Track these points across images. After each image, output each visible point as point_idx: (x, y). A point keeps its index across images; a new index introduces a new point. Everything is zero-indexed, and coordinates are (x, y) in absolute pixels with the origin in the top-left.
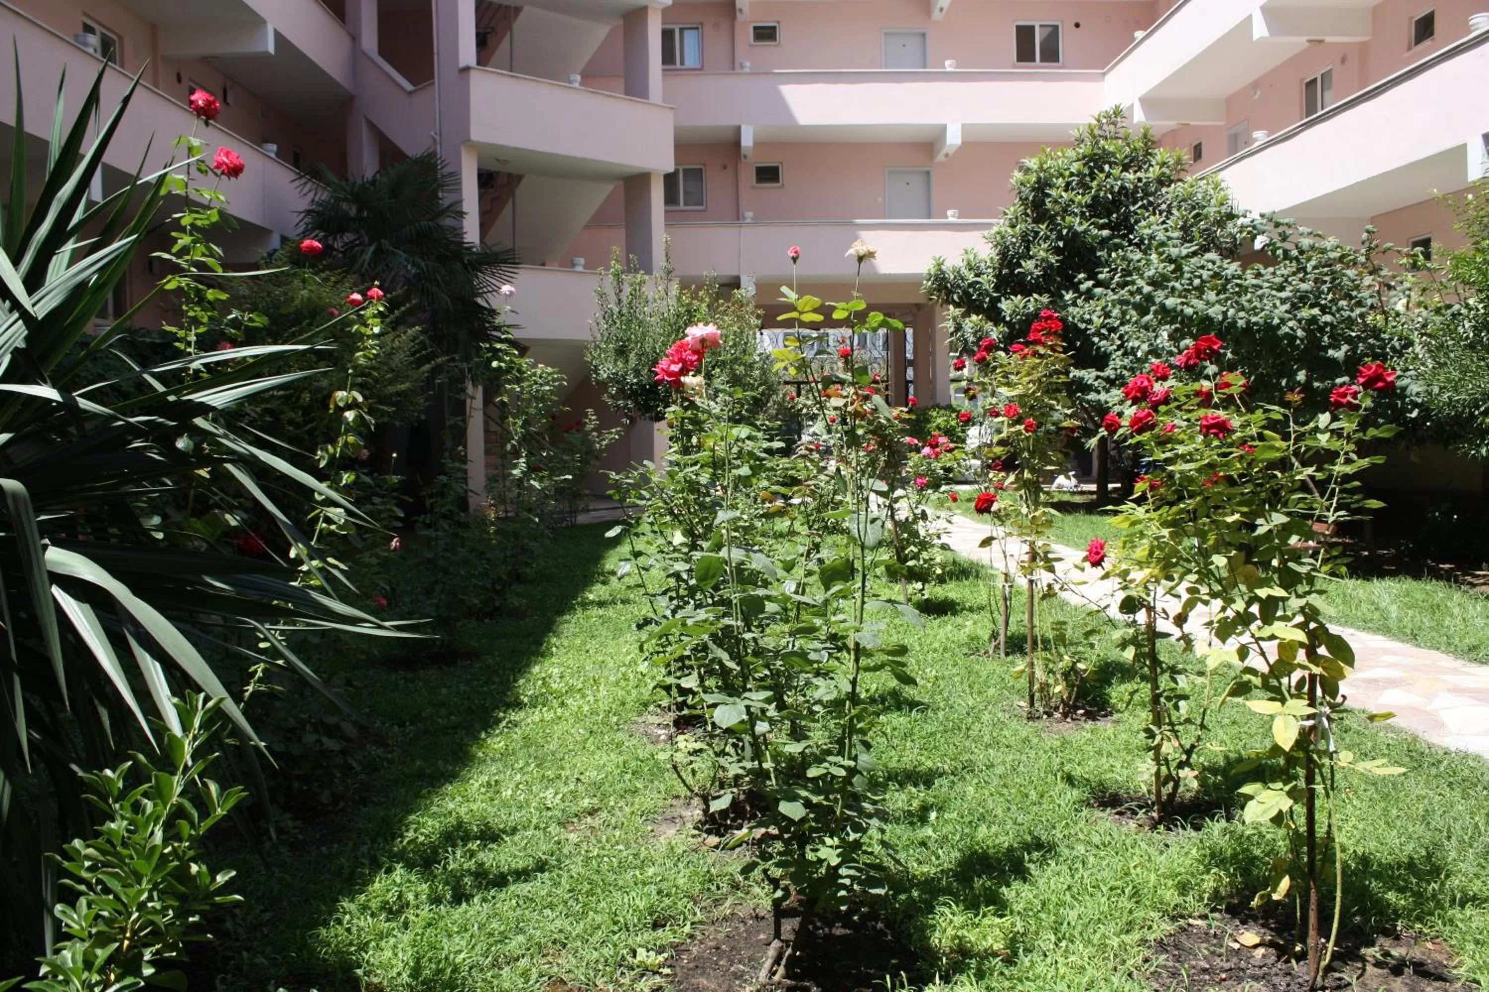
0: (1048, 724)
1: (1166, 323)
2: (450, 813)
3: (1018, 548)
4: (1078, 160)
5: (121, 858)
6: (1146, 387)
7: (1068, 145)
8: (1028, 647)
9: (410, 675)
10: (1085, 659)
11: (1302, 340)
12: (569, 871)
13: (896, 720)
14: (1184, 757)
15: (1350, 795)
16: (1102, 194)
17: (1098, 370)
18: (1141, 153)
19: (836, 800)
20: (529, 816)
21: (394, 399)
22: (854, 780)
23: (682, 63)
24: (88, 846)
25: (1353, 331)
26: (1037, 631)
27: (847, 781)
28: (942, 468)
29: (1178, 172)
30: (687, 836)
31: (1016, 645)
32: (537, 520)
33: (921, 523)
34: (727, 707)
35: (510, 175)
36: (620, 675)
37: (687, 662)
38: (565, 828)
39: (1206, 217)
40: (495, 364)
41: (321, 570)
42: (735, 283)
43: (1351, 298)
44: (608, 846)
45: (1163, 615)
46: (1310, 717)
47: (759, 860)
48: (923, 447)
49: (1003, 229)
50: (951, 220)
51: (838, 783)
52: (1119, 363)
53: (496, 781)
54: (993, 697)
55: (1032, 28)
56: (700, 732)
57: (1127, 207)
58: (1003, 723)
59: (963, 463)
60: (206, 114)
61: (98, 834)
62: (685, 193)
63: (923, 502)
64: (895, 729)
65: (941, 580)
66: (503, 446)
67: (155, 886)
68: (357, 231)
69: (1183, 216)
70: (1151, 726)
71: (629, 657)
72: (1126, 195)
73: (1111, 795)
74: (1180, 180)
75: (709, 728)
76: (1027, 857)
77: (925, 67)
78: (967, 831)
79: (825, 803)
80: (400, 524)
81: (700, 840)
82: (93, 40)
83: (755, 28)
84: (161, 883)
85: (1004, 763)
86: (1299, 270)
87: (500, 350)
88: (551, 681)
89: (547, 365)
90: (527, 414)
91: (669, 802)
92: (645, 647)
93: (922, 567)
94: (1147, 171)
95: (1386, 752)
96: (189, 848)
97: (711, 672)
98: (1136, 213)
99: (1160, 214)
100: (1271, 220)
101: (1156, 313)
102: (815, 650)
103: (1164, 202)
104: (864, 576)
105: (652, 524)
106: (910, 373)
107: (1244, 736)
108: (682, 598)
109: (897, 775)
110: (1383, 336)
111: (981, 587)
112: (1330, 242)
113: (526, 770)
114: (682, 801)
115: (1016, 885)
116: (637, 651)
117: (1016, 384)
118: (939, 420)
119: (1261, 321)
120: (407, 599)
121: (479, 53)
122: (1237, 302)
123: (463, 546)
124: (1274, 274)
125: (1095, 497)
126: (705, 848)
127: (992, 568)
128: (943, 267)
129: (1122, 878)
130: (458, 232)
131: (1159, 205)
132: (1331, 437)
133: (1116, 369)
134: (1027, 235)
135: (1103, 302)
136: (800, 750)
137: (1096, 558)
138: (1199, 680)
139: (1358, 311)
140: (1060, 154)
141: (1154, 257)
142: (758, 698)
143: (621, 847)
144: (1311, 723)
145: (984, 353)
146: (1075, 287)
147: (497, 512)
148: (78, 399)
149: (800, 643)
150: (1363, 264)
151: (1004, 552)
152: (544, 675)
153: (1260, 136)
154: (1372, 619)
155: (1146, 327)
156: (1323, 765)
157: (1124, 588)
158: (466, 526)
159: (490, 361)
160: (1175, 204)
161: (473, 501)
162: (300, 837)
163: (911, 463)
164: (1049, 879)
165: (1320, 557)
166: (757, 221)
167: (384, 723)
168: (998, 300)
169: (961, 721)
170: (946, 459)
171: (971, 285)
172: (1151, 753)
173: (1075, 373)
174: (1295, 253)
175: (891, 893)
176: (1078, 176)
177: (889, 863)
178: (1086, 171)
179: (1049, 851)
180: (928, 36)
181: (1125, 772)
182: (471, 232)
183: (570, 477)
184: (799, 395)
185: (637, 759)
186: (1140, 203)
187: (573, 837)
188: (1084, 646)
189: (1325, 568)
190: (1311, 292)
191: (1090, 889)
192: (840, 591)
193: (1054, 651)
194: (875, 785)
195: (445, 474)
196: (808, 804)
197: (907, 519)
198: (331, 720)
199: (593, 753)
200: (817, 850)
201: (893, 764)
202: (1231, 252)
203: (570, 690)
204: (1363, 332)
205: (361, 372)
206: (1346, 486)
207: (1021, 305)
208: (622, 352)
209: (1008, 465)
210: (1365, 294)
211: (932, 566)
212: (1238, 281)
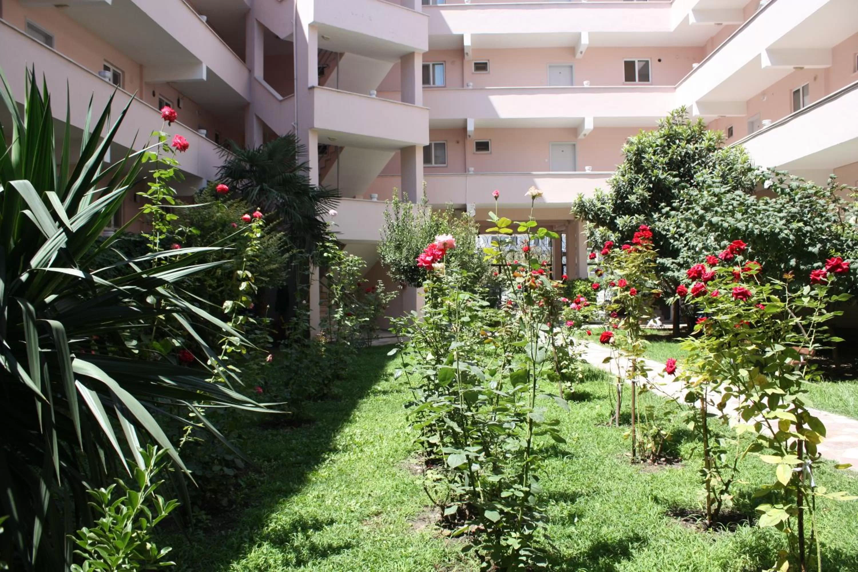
0: (643, 466)
1: (713, 231)
2: (296, 513)
3: (626, 363)
4: (661, 137)
5: (108, 539)
6: (700, 271)
7: (654, 128)
8: (632, 420)
9: (275, 432)
10: (666, 429)
11: (793, 241)
12: (363, 548)
13: (555, 463)
14: (724, 487)
15: (826, 512)
16: (675, 157)
17: (673, 258)
18: (697, 133)
19: (518, 510)
20: (341, 516)
21: (269, 273)
22: (529, 498)
23: (434, 83)
24: (91, 532)
25: (824, 235)
26: (637, 411)
27: (525, 499)
28: (582, 316)
29: (719, 144)
30: (432, 529)
31: (625, 420)
32: (349, 343)
33: (570, 347)
34: (456, 455)
35: (336, 147)
36: (395, 434)
37: (433, 428)
38: (362, 523)
39: (736, 170)
40: (325, 254)
41: (224, 373)
42: (464, 209)
43: (822, 216)
44: (386, 534)
45: (711, 403)
46: (799, 465)
47: (472, 544)
48: (572, 303)
49: (617, 177)
50: (588, 172)
51: (519, 500)
52: (685, 255)
53: (323, 495)
54: (611, 450)
55: (633, 63)
56: (440, 468)
57: (689, 164)
58: (617, 465)
59: (594, 313)
60: (170, 119)
61: (96, 525)
62: (435, 157)
63: (571, 335)
64: (554, 468)
65: (582, 381)
66: (330, 301)
67: (127, 555)
68: (250, 178)
69: (722, 169)
70: (704, 469)
71: (400, 424)
72: (689, 158)
73: (681, 509)
74: (720, 148)
75: (446, 466)
76: (630, 546)
77: (572, 85)
78: (595, 529)
79: (512, 512)
80: (271, 346)
81: (439, 531)
82: (109, 74)
83: (475, 64)
84: (130, 554)
85: (617, 489)
86: (790, 200)
87: (328, 247)
88: (355, 437)
89: (355, 255)
90: (343, 283)
91: (422, 509)
92: (410, 418)
93: (570, 373)
94: (701, 143)
95: (848, 486)
96: (146, 534)
97: (447, 433)
98: (695, 168)
99: (709, 168)
100: (773, 172)
101: (706, 226)
102: (508, 422)
103: (711, 161)
104: (535, 381)
105: (414, 347)
106: (564, 260)
107: (760, 475)
108: (431, 390)
109: (555, 495)
110: (841, 238)
111: (605, 385)
112: (809, 184)
113: (340, 489)
114: (429, 508)
115: (624, 562)
116: (405, 421)
117: (625, 268)
118: (581, 287)
119: (769, 230)
120: (274, 389)
121: (319, 78)
122: (754, 219)
123: (306, 358)
124: (776, 202)
125: (672, 332)
126: (442, 537)
127: (611, 373)
128: (583, 199)
129: (687, 559)
130: (306, 179)
131: (708, 163)
132: (810, 300)
133: (684, 258)
134: (631, 180)
135: (675, 220)
136: (498, 480)
137: (671, 370)
138: (733, 442)
139: (826, 224)
140: (650, 134)
141: (705, 193)
142: (473, 450)
143: (393, 535)
144: (799, 469)
145: (607, 250)
146: (659, 211)
147: (326, 339)
148: (93, 276)
149: (499, 417)
150: (828, 197)
151: (618, 365)
152: (351, 434)
153: (767, 123)
154: (838, 406)
155: (701, 234)
156: (808, 495)
157: (688, 387)
158: (308, 346)
159: (322, 253)
160: (717, 162)
161: (312, 332)
162: (210, 525)
163: (564, 313)
164: (644, 559)
165: (804, 371)
166: (477, 173)
167: (259, 460)
168: (615, 218)
169: (593, 464)
170: (585, 311)
171: (599, 209)
172: (705, 485)
173: (659, 260)
174: (788, 190)
175: (550, 565)
176: (660, 146)
177: (549, 548)
178: (666, 144)
179: (644, 542)
180: (574, 67)
181: (689, 495)
182: (314, 179)
183: (368, 319)
184: (500, 272)
185: (404, 483)
186: (697, 162)
187: (366, 529)
188: (665, 420)
189: (807, 377)
190: (798, 213)
191: (668, 566)
192: (521, 389)
193: (647, 423)
194: (542, 501)
195: (296, 317)
196: (501, 512)
197: (562, 345)
198: (229, 458)
199: (378, 480)
200: (507, 540)
201: (552, 489)
202: (750, 190)
203: (366, 442)
204: (829, 236)
205: (250, 259)
206: (819, 329)
207: (628, 221)
208: (398, 248)
209: (620, 314)
210: (830, 214)
211: (577, 373)
212: (755, 207)
